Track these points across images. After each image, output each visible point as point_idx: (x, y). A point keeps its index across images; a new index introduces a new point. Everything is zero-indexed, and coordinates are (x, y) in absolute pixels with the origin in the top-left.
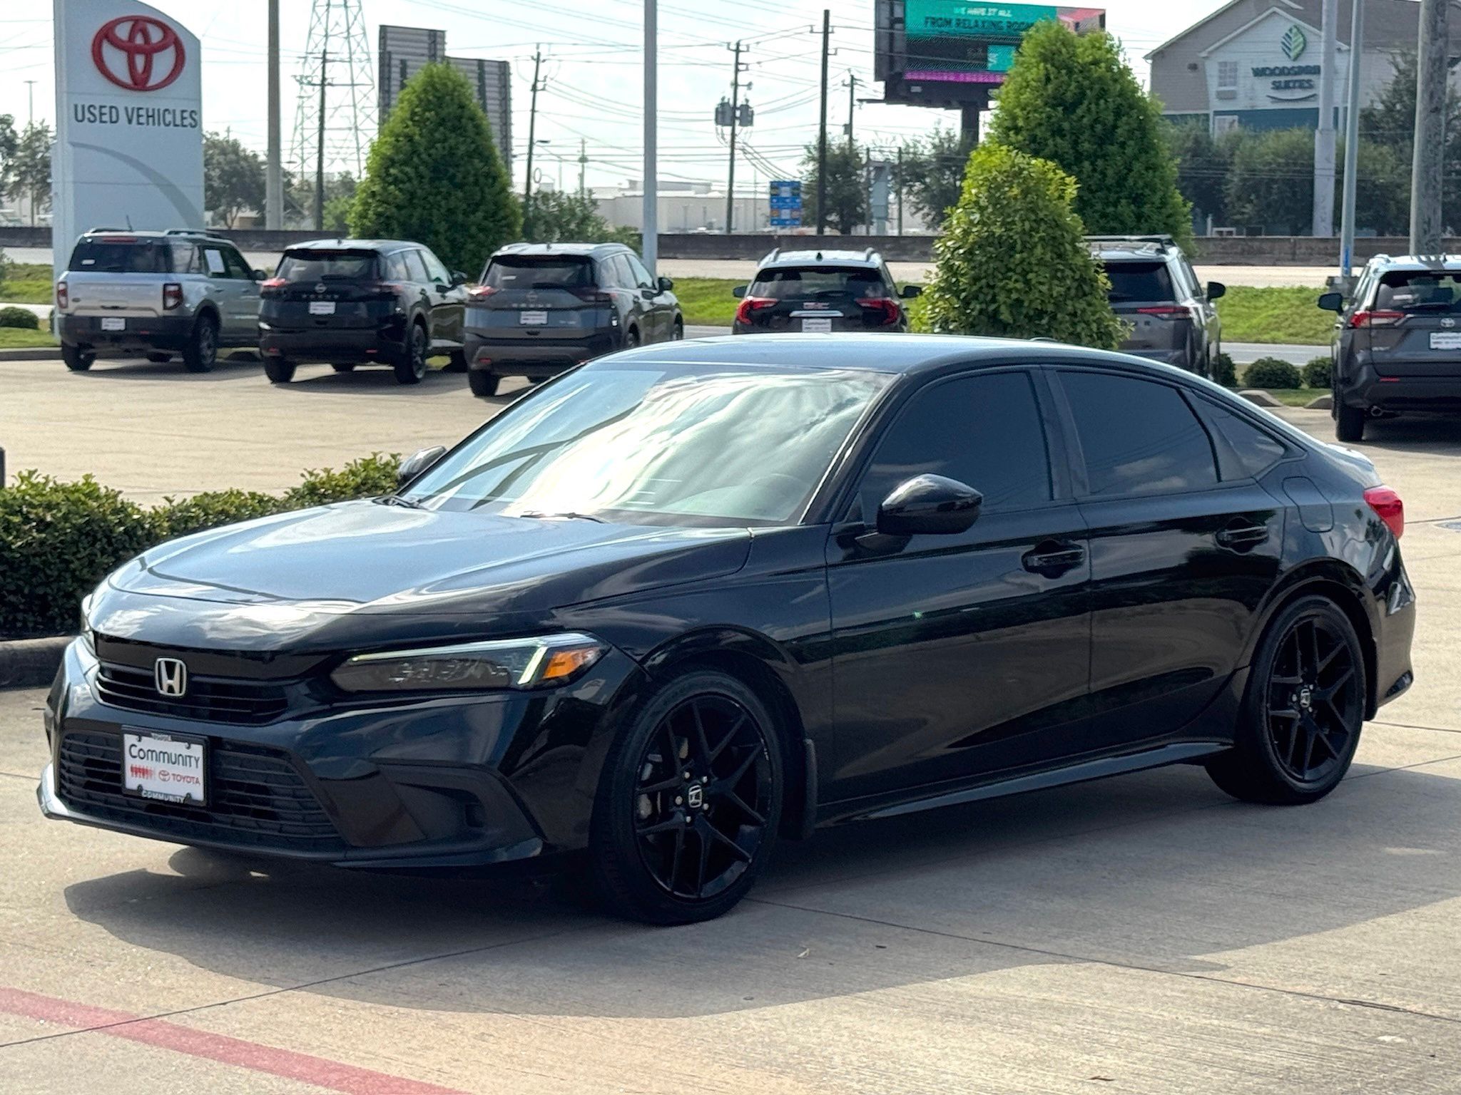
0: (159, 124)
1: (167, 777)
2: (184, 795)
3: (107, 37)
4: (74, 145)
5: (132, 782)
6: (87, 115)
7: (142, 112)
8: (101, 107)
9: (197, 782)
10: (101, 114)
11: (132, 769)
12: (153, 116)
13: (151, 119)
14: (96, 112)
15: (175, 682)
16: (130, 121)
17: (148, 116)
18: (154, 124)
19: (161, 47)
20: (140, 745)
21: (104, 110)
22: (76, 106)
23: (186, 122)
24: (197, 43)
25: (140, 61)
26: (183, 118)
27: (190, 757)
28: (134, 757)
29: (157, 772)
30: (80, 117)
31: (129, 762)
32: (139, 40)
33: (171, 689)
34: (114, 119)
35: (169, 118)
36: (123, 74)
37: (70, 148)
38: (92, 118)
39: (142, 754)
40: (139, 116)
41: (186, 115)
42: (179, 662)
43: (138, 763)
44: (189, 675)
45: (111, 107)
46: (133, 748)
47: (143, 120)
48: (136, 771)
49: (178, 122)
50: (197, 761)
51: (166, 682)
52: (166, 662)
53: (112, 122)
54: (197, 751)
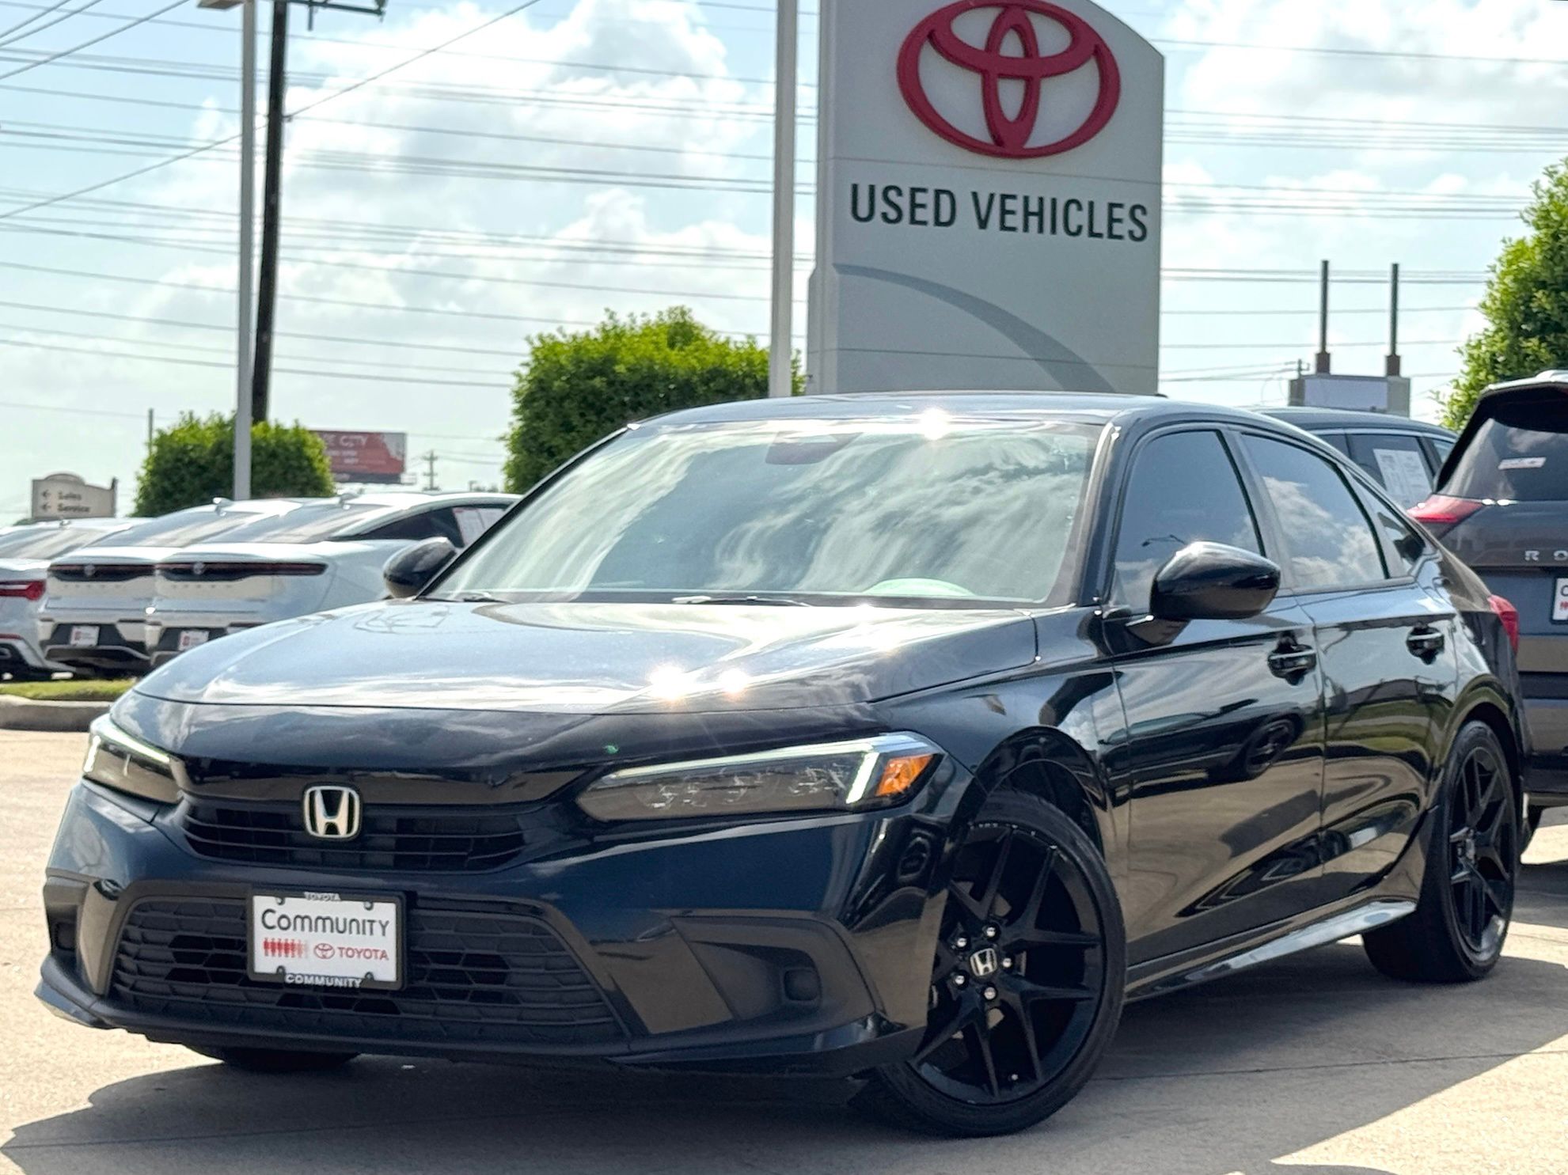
0: (1054, 230)
1: (329, 953)
2: (362, 975)
3: (931, 37)
4: (843, 269)
5: (264, 963)
6: (881, 206)
7: (1010, 204)
8: (914, 191)
9: (384, 955)
10: (914, 206)
11: (266, 945)
12: (1040, 214)
13: (1033, 221)
14: (904, 202)
15: (341, 821)
16: (983, 223)
17: (1027, 214)
18: (1041, 230)
19: (1062, 65)
20: (280, 910)
21: (920, 198)
22: (855, 188)
23: (1118, 229)
24: (1155, 61)
25: (1011, 95)
26: (1112, 220)
27: (372, 922)
28: (272, 928)
29: (312, 947)
30: (863, 212)
31: (260, 935)
32: (1011, 46)
33: (332, 829)
34: (945, 216)
35: (1078, 218)
36: (972, 122)
37: (837, 275)
38: (893, 215)
39: (284, 923)
40: (1004, 212)
41: (1118, 213)
42: (346, 792)
43: (277, 935)
44: (363, 806)
45: (938, 193)
46: (269, 915)
47: (1010, 221)
48: (272, 947)
49: (1101, 226)
50: (384, 927)
51: (322, 820)
52: (324, 792)
53: (938, 223)
54: (386, 912)
